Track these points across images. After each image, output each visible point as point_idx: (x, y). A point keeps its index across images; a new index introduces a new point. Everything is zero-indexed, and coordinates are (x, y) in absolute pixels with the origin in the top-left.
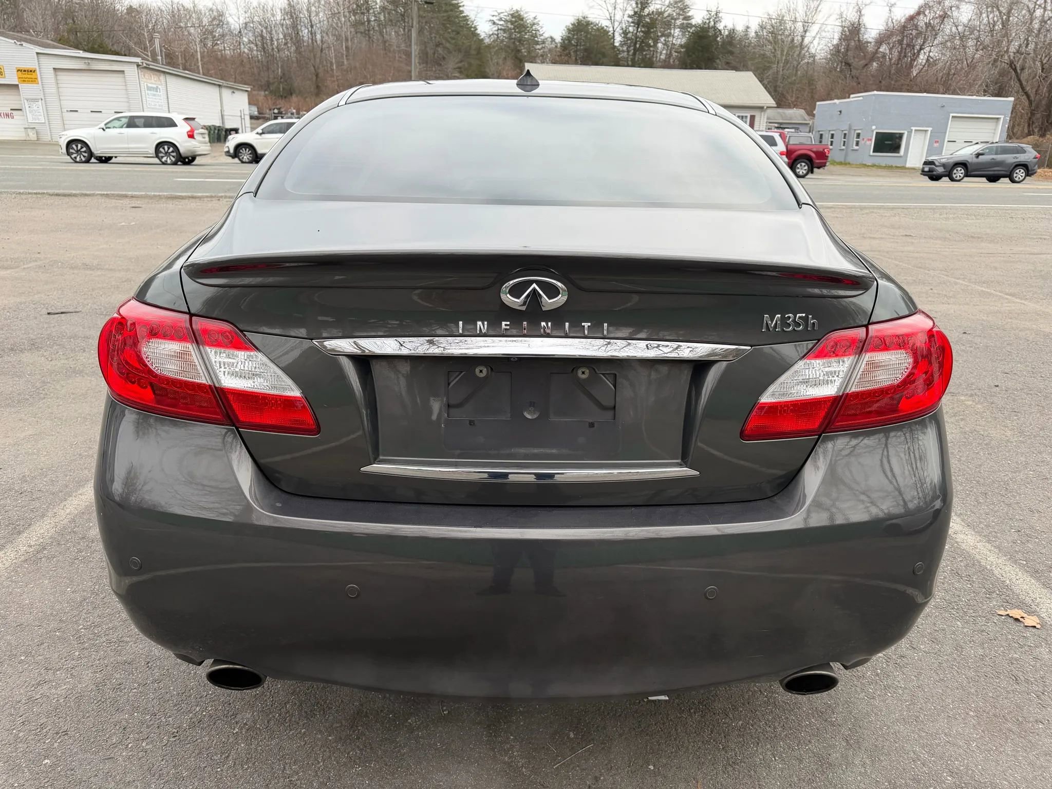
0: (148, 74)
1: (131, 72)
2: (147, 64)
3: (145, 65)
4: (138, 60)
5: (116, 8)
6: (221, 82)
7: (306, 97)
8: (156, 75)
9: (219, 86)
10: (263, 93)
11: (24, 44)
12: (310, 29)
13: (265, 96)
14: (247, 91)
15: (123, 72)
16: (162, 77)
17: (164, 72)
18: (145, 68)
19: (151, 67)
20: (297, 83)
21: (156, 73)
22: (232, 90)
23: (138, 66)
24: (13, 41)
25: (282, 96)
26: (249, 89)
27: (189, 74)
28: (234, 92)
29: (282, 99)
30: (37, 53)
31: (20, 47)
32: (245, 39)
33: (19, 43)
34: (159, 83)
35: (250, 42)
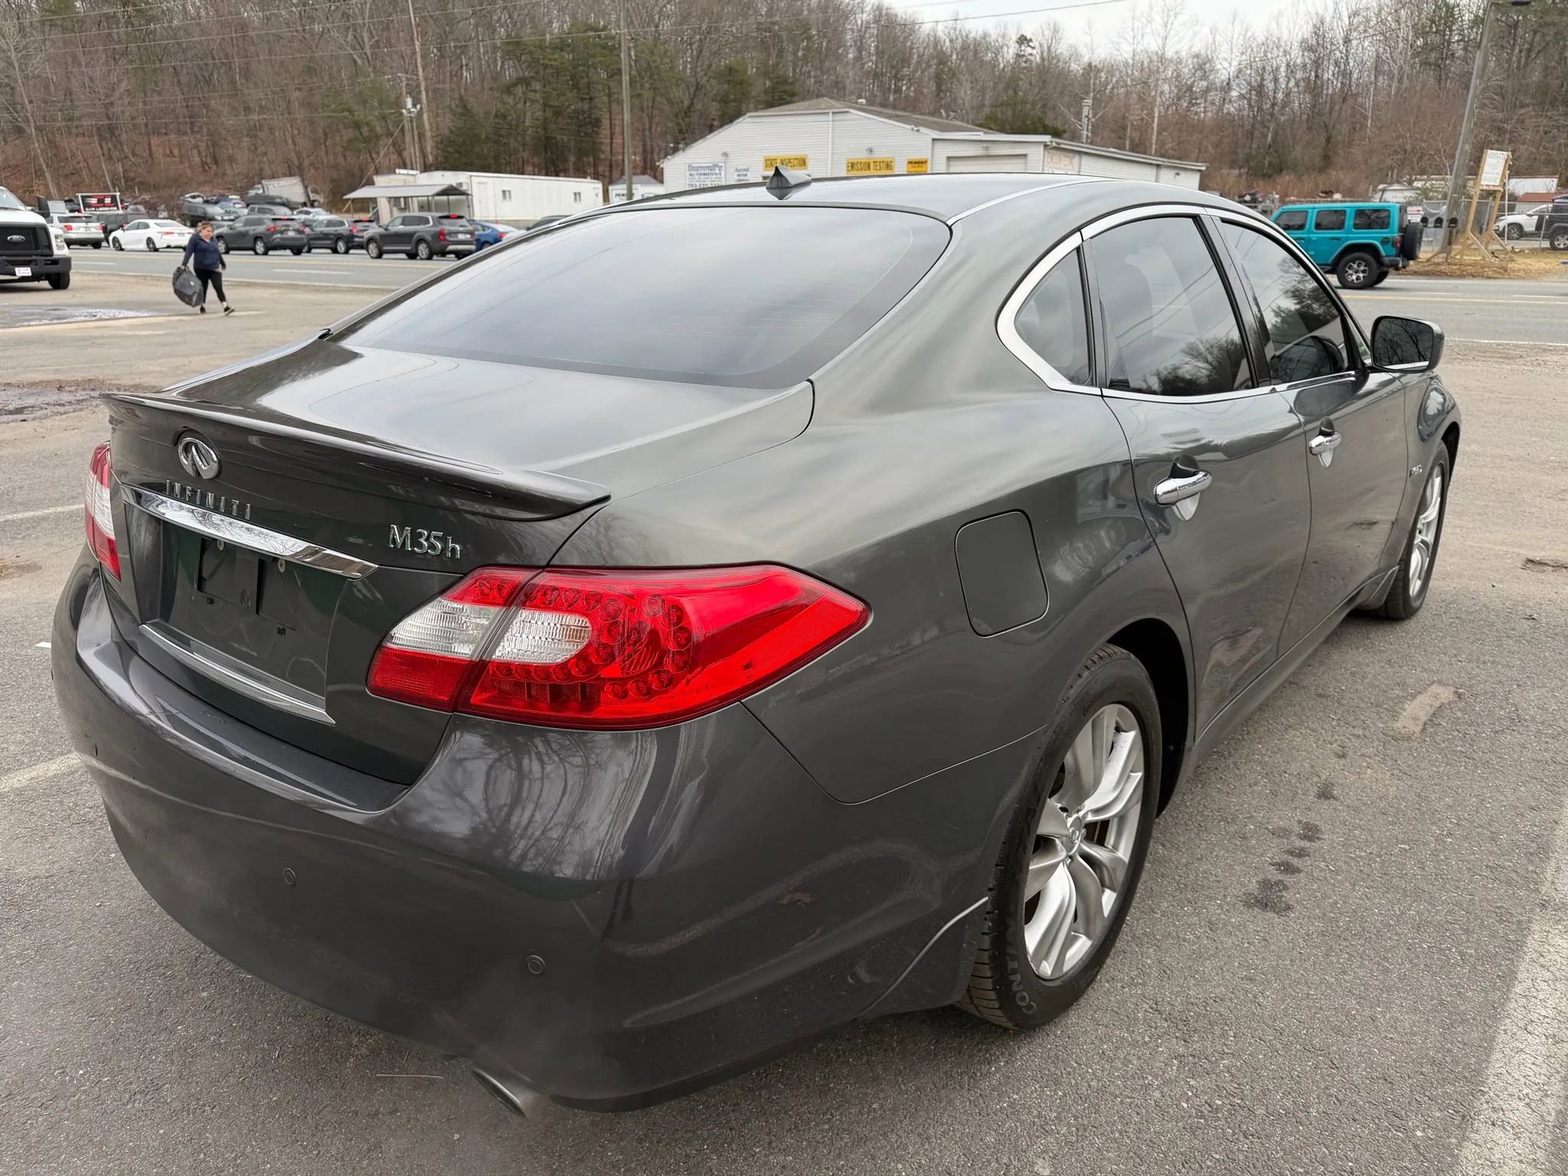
0: (1057, 155)
1: (1036, 154)
2: (1057, 143)
3: (1054, 144)
4: (1047, 138)
5: (1071, 68)
6: (1160, 160)
7: (1302, 175)
8: (1068, 157)
9: (1158, 166)
10: (1236, 172)
11: (922, 129)
12: (1343, 67)
13: (1240, 175)
14: (1200, 171)
15: (1025, 156)
16: (1076, 159)
17: (1079, 153)
18: (1055, 148)
19: (1062, 146)
20: (1297, 152)
21: (1066, 154)
22: (1176, 171)
23: (1046, 146)
24: (909, 127)
25: (1264, 175)
26: (1203, 168)
27: (1114, 153)
28: (1178, 174)
29: (1264, 179)
30: (934, 140)
31: (917, 133)
32: (1234, 94)
33: (916, 129)
34: (1071, 167)
35: (1242, 96)
